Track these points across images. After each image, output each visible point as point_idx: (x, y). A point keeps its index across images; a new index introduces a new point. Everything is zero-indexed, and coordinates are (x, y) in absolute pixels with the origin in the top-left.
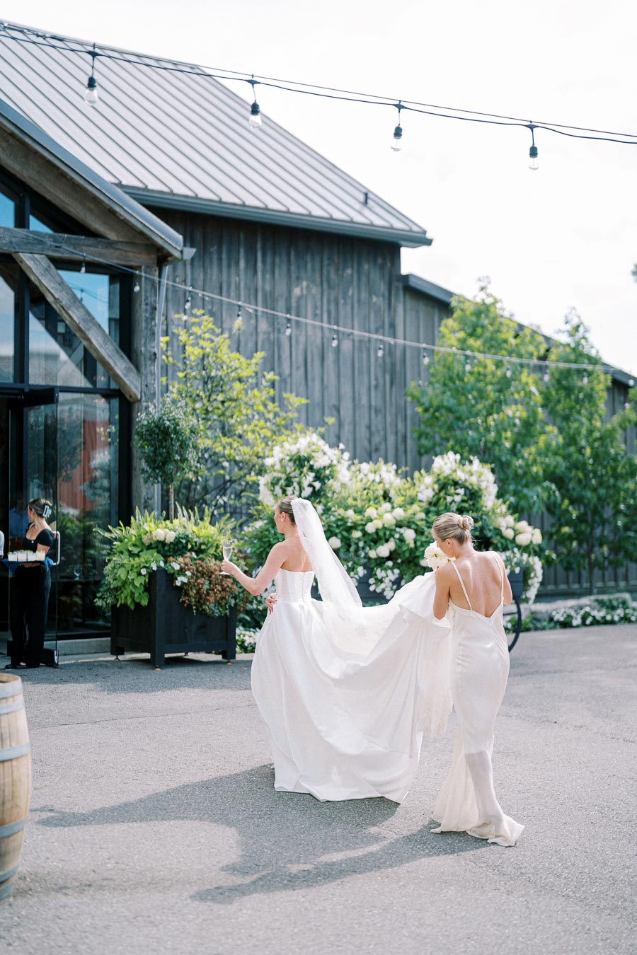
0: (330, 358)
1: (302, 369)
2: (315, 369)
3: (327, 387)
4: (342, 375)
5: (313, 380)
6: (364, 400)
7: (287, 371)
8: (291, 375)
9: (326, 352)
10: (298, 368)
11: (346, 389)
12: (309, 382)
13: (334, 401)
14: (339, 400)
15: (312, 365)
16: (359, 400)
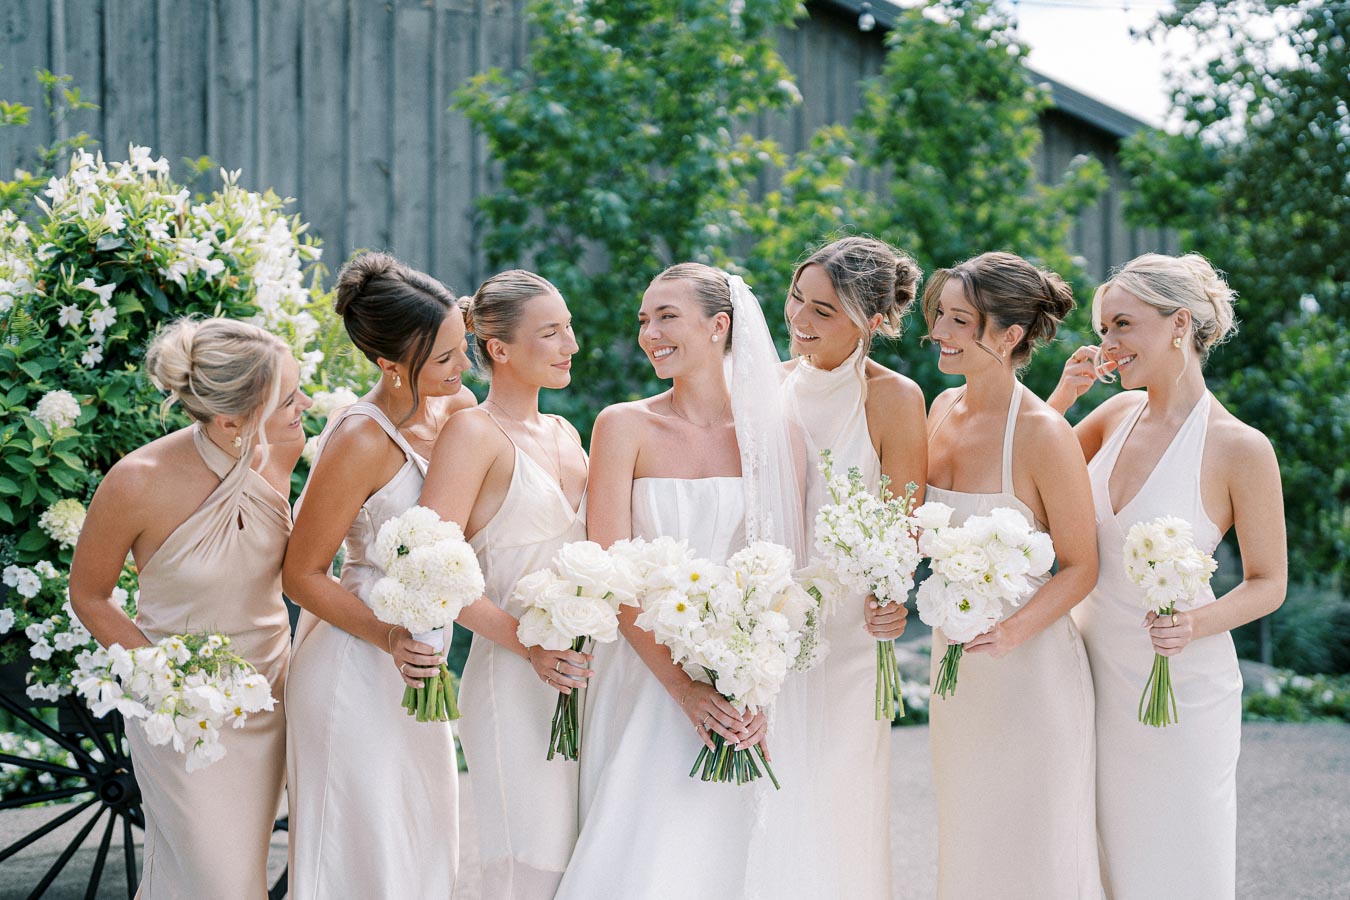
0: (367, 49)
1: (289, 71)
2: (324, 73)
3: (357, 115)
4: (398, 91)
5: (320, 99)
6: (460, 154)
7: (244, 74)
8: (254, 84)
9: (354, 34)
10: (275, 69)
11: (410, 125)
12: (308, 103)
13: (375, 152)
14: (390, 150)
15: (317, 63)
16: (446, 152)
